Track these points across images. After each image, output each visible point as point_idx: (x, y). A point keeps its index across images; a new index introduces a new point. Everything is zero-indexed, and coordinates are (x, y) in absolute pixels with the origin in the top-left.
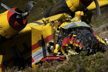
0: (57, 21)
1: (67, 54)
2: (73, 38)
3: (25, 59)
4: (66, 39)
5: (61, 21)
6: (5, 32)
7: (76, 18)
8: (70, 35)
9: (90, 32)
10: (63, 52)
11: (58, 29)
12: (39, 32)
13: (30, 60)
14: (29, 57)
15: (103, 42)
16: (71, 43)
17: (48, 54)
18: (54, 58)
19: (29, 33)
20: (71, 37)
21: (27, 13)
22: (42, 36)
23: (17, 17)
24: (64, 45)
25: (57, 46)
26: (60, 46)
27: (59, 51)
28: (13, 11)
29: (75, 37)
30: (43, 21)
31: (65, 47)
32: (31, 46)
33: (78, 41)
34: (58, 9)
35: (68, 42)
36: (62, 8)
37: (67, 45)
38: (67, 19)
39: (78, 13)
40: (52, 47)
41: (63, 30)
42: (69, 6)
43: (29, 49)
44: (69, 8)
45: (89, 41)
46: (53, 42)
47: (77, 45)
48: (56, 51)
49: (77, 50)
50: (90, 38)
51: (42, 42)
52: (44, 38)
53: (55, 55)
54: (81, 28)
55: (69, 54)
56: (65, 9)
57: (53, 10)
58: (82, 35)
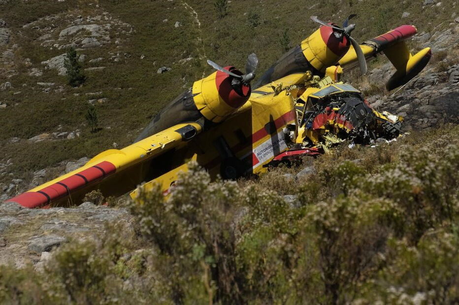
0: (295, 87)
1: (324, 143)
2: (333, 113)
3: (241, 159)
4: (320, 117)
5: (302, 86)
6: (213, 111)
7: (328, 79)
8: (327, 109)
9: (361, 102)
10: (314, 141)
11: (300, 101)
12: (266, 108)
13: (250, 160)
14: (248, 154)
15: (384, 118)
16: (331, 122)
17: (283, 147)
18: (299, 152)
19: (249, 111)
20: (330, 111)
21: (251, 74)
22: (271, 117)
23: (234, 82)
24: (317, 127)
25: (301, 130)
26: (309, 129)
27: (305, 140)
28: (227, 73)
29: (336, 112)
30: (273, 88)
31: (319, 130)
32: (251, 135)
33: (343, 118)
34: (289, 65)
35: (325, 122)
36: (296, 62)
37: (323, 127)
38: (312, 82)
39: (332, 69)
40: (292, 133)
41: (312, 100)
42: (309, 59)
43: (247, 140)
44: (308, 63)
45: (362, 117)
46: (294, 124)
47: (341, 126)
48: (299, 140)
49: (342, 134)
50: (362, 112)
51: (272, 127)
52: (275, 119)
53: (299, 147)
54: (346, 95)
55: (327, 143)
56: (302, 65)
57: (278, 69)
58: (349, 107)
